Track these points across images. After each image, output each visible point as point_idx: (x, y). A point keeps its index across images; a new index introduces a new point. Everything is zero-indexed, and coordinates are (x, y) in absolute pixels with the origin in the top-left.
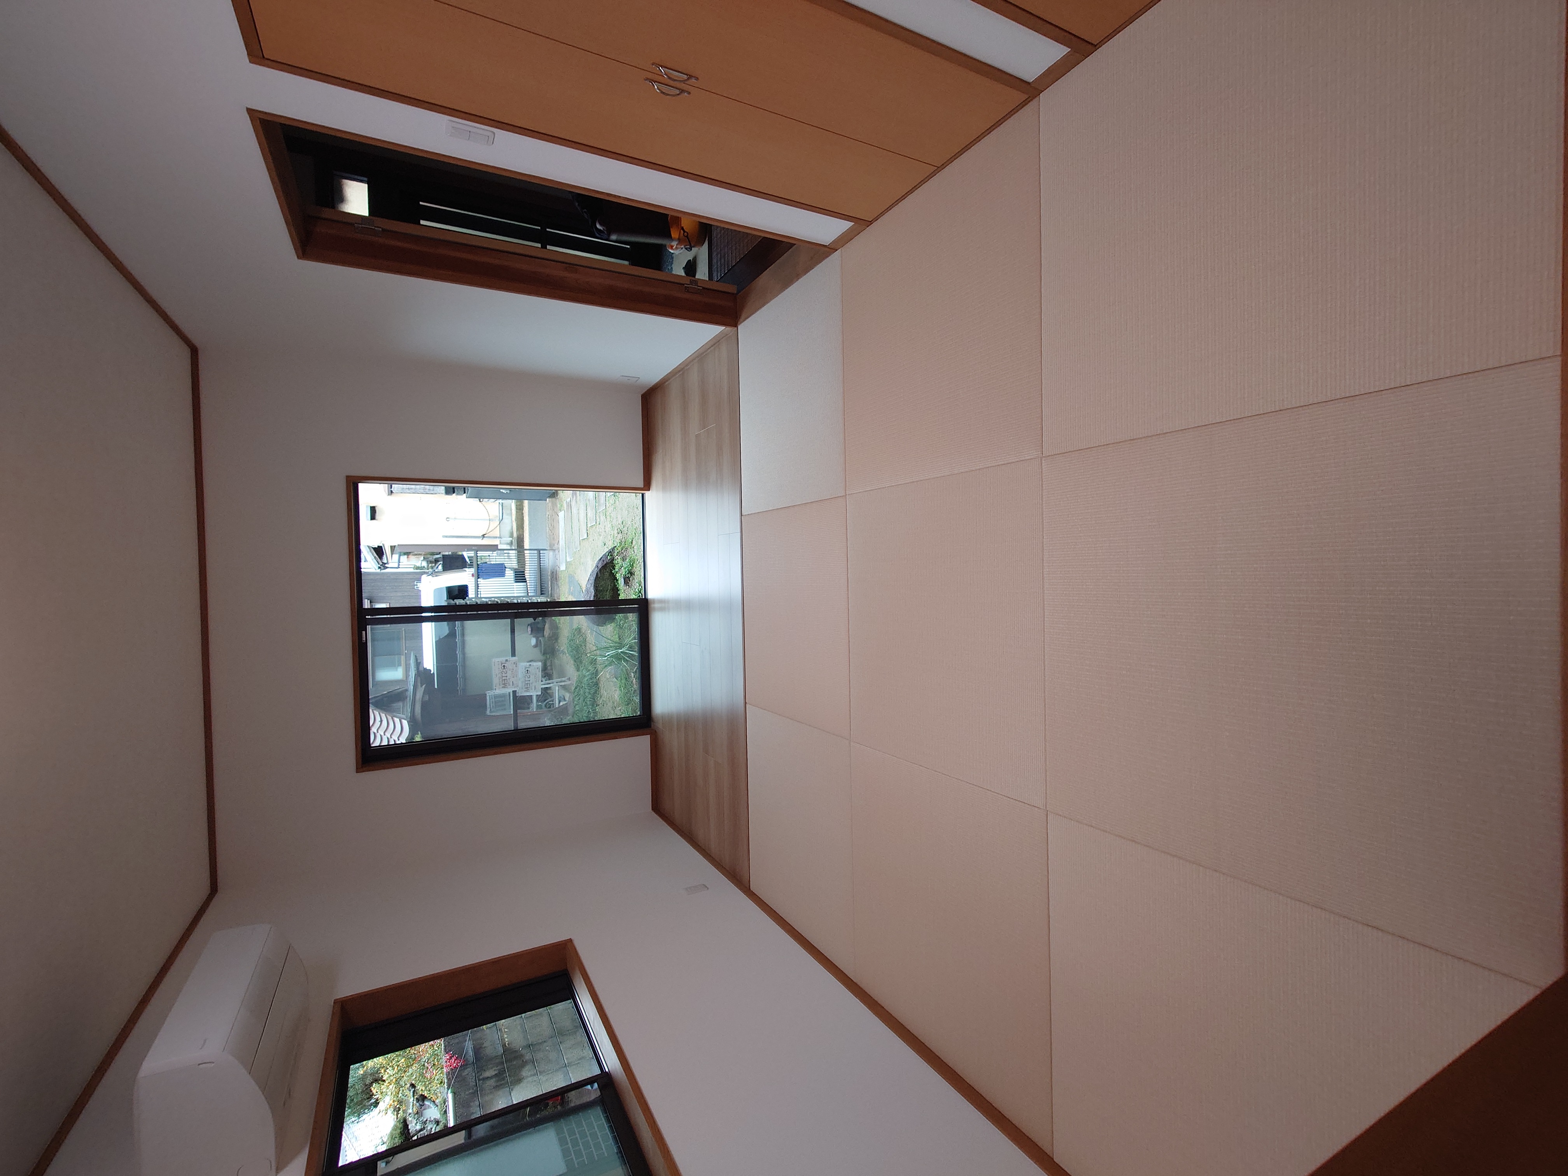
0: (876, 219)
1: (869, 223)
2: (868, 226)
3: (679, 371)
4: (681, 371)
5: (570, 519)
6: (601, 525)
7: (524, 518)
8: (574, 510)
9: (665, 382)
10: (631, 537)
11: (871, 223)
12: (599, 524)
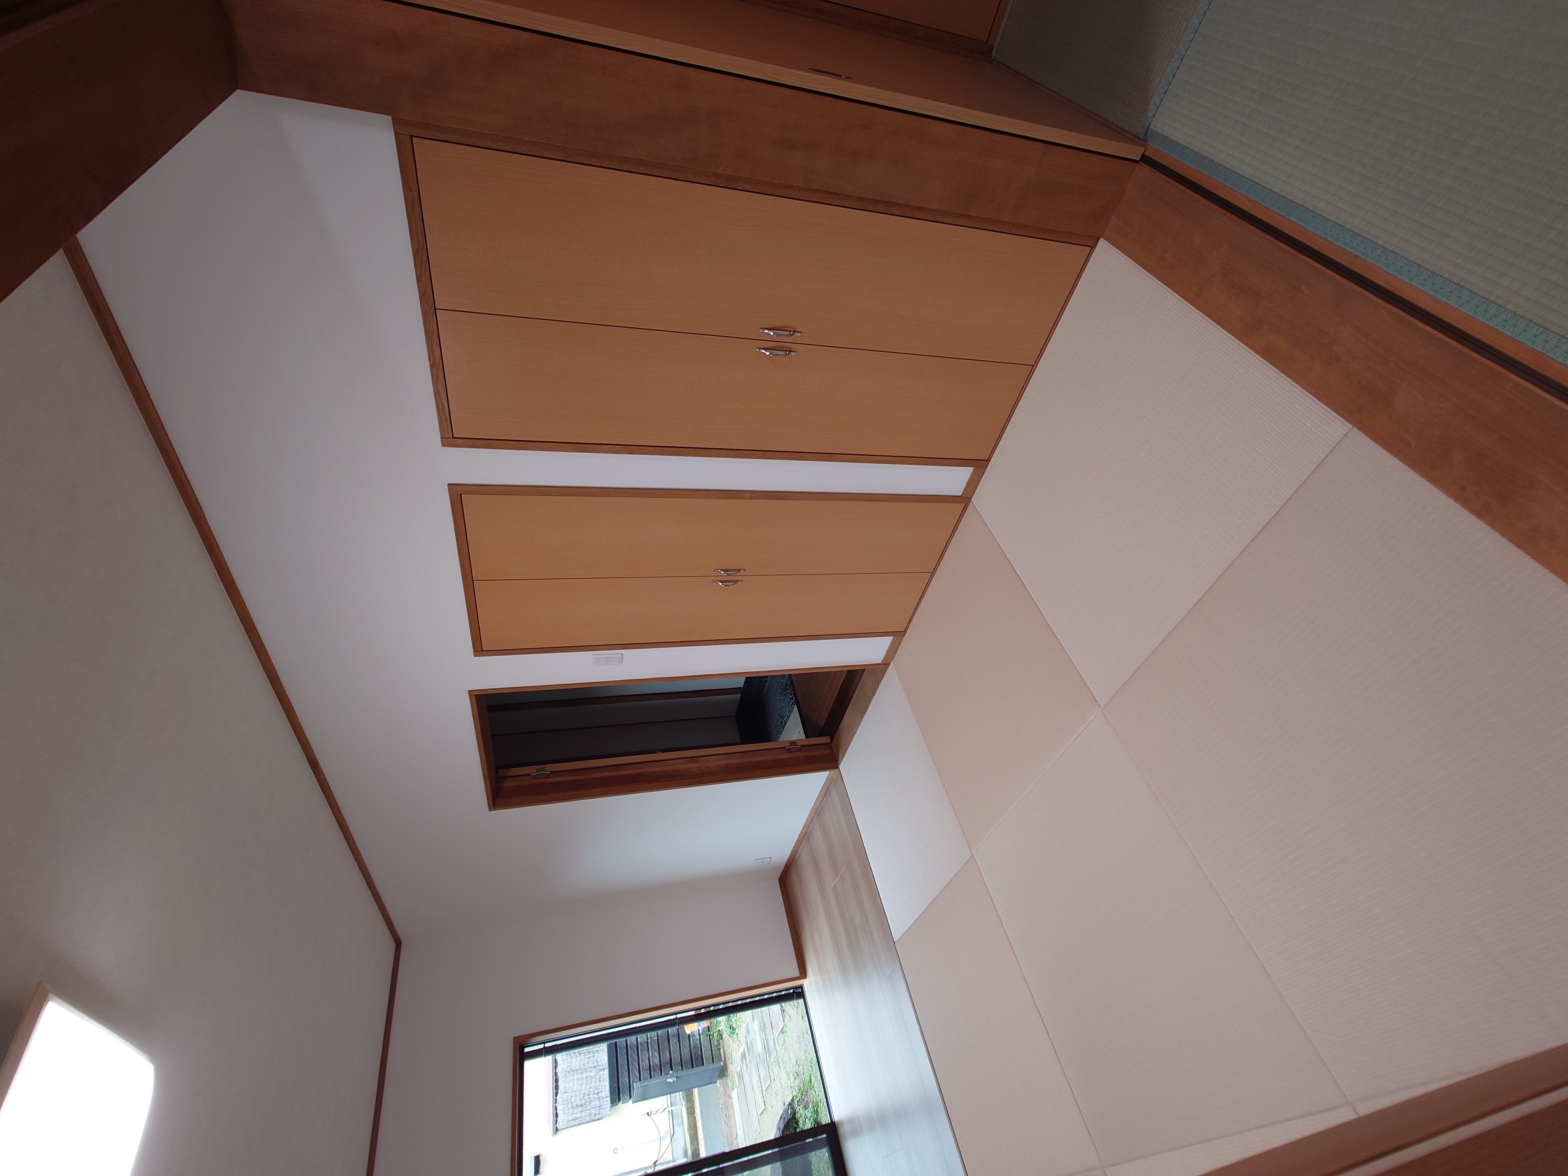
0: (907, 627)
1: (904, 633)
2: (904, 635)
3: (804, 837)
4: (805, 836)
5: (743, 1095)
6: (776, 1081)
7: (697, 1124)
8: (747, 1079)
9: (795, 856)
10: (808, 1074)
11: (905, 631)
12: (774, 1080)
